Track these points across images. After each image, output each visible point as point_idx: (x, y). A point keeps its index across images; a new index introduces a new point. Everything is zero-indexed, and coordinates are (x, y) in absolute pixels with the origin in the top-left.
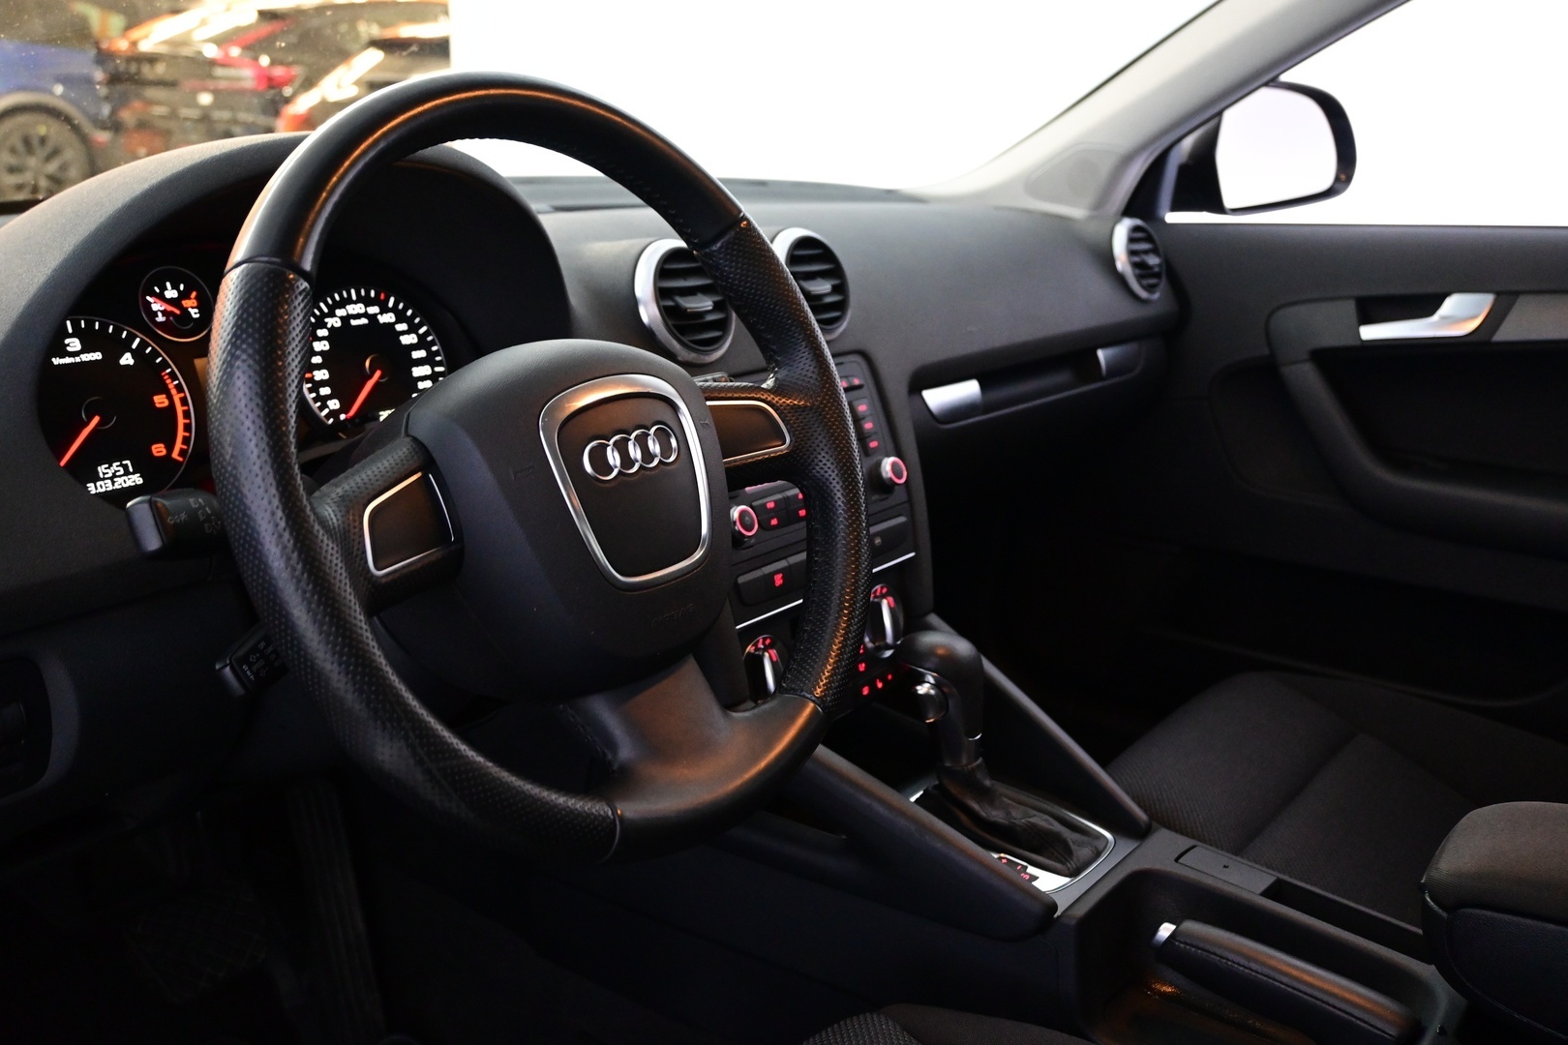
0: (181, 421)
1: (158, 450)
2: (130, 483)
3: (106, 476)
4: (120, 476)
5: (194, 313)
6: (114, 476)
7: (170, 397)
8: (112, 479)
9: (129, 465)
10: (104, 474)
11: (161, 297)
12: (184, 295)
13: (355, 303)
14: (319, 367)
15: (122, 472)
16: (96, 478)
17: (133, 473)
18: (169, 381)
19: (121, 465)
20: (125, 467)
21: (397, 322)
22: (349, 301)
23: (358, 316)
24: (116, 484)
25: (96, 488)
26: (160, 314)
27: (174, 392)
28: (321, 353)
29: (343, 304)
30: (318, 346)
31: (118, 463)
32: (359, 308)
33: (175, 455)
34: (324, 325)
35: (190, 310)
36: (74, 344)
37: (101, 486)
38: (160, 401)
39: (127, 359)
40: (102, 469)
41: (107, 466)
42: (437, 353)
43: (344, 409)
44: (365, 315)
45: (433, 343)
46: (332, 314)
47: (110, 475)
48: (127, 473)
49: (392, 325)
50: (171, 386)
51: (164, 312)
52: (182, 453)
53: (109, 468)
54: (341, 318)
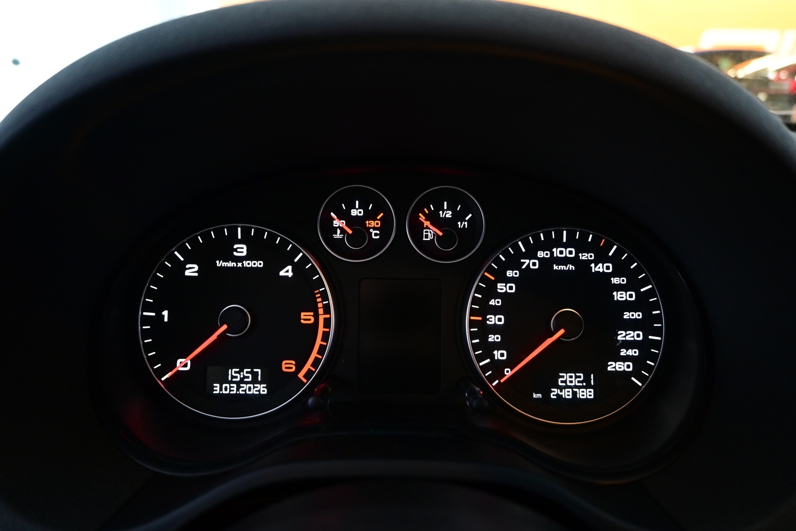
0: (319, 342)
1: (289, 366)
2: (254, 391)
3: (234, 380)
4: (247, 383)
5: (375, 234)
6: (242, 381)
7: (316, 316)
8: (238, 384)
9: (260, 373)
10: (233, 377)
11: (344, 215)
12: (370, 215)
13: (566, 246)
14: (495, 311)
15: (250, 379)
16: (223, 380)
17: (260, 383)
18: (319, 300)
19: (252, 372)
20: (255, 375)
21: (613, 274)
22: (559, 243)
23: (565, 261)
24: (241, 390)
25: (221, 389)
26: (339, 231)
27: (321, 311)
28: (504, 296)
29: (548, 245)
30: (501, 287)
31: (250, 370)
32: (568, 252)
33: (301, 375)
34: (517, 266)
35: (371, 230)
36: (242, 250)
37: (226, 389)
38: (306, 317)
39: (287, 272)
40: (232, 372)
41: (238, 370)
42: (658, 319)
43: (511, 362)
44: (575, 261)
45: (656, 306)
46: (531, 254)
47: (238, 379)
48: (255, 381)
49: (606, 277)
50: (320, 305)
51: (343, 231)
52: (309, 374)
53: (239, 372)
54: (541, 260)
